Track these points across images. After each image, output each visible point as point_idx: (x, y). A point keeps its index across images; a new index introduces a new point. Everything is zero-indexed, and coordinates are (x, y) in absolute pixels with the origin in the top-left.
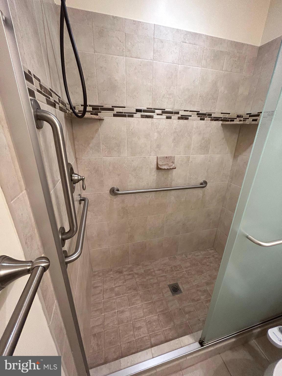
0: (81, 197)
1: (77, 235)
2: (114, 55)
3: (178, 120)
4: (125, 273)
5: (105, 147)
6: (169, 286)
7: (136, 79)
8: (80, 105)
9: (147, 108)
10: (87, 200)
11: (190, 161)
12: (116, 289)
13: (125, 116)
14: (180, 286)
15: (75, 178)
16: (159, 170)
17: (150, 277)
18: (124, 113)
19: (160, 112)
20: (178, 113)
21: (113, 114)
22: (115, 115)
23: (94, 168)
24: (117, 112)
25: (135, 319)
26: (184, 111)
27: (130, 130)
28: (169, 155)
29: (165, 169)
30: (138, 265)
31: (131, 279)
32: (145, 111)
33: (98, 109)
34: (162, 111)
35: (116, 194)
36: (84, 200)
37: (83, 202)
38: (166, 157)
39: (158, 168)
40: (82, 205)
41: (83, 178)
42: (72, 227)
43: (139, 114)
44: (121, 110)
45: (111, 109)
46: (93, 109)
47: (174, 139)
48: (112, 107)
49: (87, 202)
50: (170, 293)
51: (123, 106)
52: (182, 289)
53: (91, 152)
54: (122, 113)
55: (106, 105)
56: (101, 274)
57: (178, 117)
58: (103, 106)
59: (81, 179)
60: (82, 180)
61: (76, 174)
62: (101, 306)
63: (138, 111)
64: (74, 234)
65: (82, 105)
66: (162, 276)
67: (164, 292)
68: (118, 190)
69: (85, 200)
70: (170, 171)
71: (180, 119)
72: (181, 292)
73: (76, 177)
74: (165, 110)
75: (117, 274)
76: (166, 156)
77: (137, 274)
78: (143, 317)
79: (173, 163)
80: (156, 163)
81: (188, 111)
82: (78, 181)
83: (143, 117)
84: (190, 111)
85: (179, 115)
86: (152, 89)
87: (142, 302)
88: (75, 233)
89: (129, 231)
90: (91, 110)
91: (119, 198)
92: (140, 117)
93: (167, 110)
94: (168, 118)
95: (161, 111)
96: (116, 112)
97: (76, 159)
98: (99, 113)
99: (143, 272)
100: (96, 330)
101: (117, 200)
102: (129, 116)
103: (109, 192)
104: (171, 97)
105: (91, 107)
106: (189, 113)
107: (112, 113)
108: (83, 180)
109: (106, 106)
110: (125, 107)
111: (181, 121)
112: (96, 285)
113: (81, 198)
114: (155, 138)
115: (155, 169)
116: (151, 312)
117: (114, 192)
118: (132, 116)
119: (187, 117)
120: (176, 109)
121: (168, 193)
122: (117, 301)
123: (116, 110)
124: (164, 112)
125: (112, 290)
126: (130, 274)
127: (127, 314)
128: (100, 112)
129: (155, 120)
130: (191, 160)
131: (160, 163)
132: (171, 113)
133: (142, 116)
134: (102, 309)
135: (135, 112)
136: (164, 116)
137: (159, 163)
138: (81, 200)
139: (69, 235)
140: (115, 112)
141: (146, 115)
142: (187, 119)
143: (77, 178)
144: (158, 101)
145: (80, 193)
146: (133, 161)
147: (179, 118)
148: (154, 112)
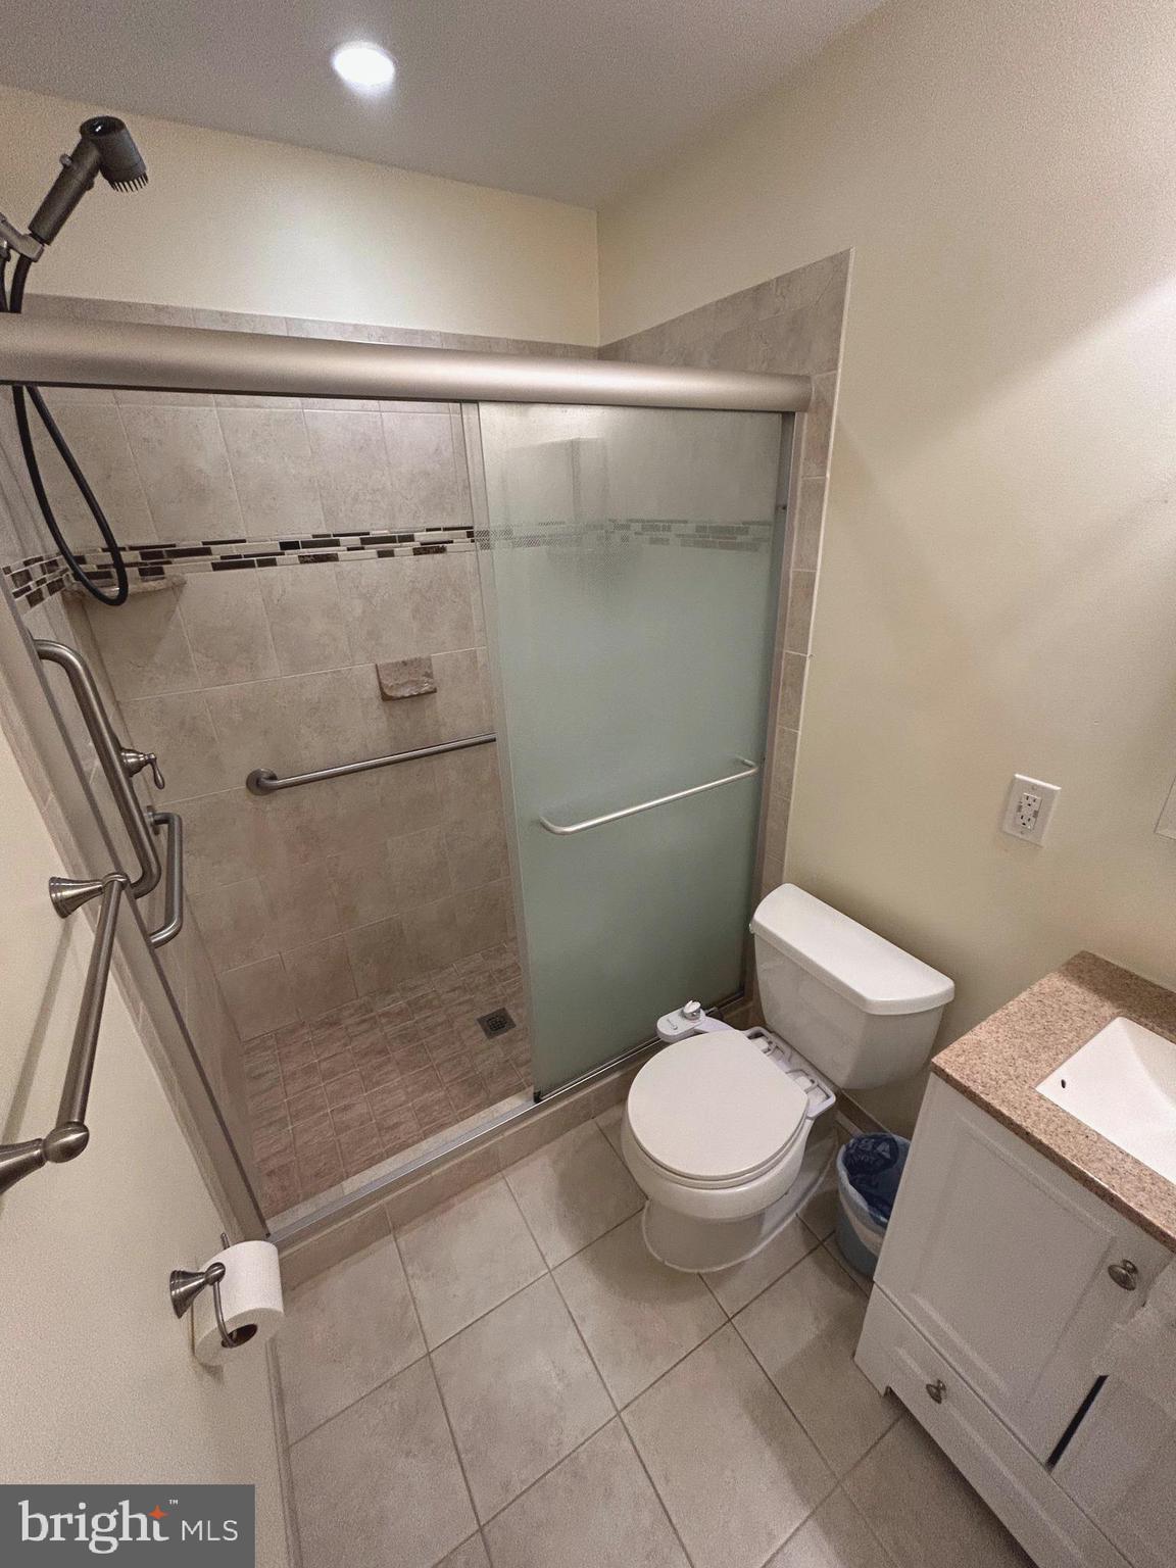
0: (154, 815)
1: (163, 882)
2: (181, 405)
3: (416, 557)
4: (350, 1021)
5: (205, 659)
6: (481, 1021)
7: (262, 461)
8: (100, 550)
9: (314, 536)
10: (176, 818)
11: (479, 665)
12: (324, 1065)
13: (250, 565)
14: (512, 1013)
15: (129, 761)
16: (390, 703)
17: (427, 1013)
18: (246, 556)
19: (356, 541)
20: (411, 538)
21: (209, 562)
22: (216, 567)
23: (183, 723)
24: (222, 558)
25: (384, 1112)
26: (428, 530)
27: (276, 602)
28: (413, 657)
29: (403, 698)
30: (389, 992)
31: (366, 1031)
32: (306, 545)
33: (159, 555)
34: (361, 539)
35: (269, 790)
36: (166, 819)
37: (165, 826)
38: (405, 663)
39: (385, 698)
40: (163, 838)
41: (153, 757)
42: (146, 869)
43: (292, 555)
44: (234, 549)
45: (204, 551)
46: (144, 556)
47: (416, 610)
48: (204, 543)
49: (176, 823)
50: (482, 1034)
51: (237, 538)
52: (515, 1020)
53: (163, 677)
54: (240, 557)
55: (183, 540)
56: (271, 1042)
57: (414, 549)
58: (174, 546)
59: (146, 762)
60: (149, 765)
61: (129, 751)
62: (283, 1112)
63: (287, 546)
64: (154, 883)
65: (104, 550)
66: (460, 1004)
67: (464, 1037)
68: (273, 777)
69: (171, 821)
70: (427, 701)
71: (421, 554)
72: (514, 1026)
73: (131, 757)
74: (368, 534)
75: (323, 1030)
76: (400, 659)
77: (385, 1014)
78: (406, 1102)
79: (429, 675)
80: (376, 683)
81: (439, 529)
82: (139, 766)
83: (307, 562)
84: (446, 529)
85: (416, 544)
86: (316, 484)
87: (402, 1074)
88: (155, 880)
89: (336, 894)
90: (140, 560)
91: (282, 801)
92: (298, 562)
93: (375, 533)
94: (381, 554)
95: (358, 537)
96: (218, 557)
97: (118, 705)
98: (164, 566)
99: (404, 1005)
100: (273, 1164)
101: (275, 809)
102: (262, 564)
103: (244, 787)
104: (379, 498)
105: (137, 552)
106: (445, 536)
107: (207, 561)
108: (152, 762)
109: (184, 543)
110: (244, 541)
111: (426, 560)
112: (257, 1072)
113: (157, 817)
114: (358, 612)
115: (377, 702)
116: (427, 1088)
117: (259, 784)
118: (273, 563)
119: (441, 545)
120: (401, 527)
121: (435, 761)
122: (328, 1089)
123: (218, 553)
124: (367, 541)
125: (310, 1070)
126: (364, 1021)
127: (362, 1109)
128: (169, 563)
129: (344, 564)
130: (481, 660)
131: (388, 682)
132: (391, 540)
133: (304, 560)
134: (285, 1117)
135: (279, 550)
136: (371, 551)
137: (384, 682)
138: (158, 822)
139: (142, 887)
140: (216, 558)
141: (314, 556)
142: (442, 550)
143: (133, 760)
144: (341, 515)
145: (149, 804)
146: (301, 686)
147: (417, 552)
148: (336, 544)
